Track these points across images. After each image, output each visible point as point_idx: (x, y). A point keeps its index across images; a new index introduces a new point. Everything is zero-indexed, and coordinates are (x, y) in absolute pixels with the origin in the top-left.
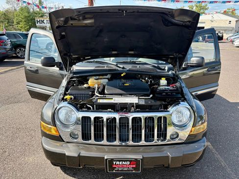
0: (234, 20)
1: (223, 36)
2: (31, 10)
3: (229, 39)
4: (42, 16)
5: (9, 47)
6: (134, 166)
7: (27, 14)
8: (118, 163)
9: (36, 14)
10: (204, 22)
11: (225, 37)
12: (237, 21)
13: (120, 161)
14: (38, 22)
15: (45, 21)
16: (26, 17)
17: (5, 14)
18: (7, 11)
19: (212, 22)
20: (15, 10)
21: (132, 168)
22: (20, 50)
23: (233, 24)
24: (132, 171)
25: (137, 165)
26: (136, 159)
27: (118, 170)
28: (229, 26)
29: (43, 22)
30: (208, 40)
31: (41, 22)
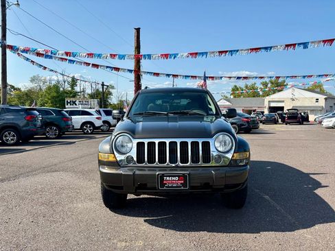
0: (322, 98)
1: (308, 117)
2: (61, 89)
3: (317, 120)
4: (74, 97)
5: (39, 123)
6: (182, 182)
7: (55, 94)
8: (168, 178)
9: (67, 93)
10: (283, 101)
11: (312, 118)
12: (326, 99)
13: (169, 176)
14: (68, 103)
15: (77, 103)
16: (53, 97)
17: (26, 94)
18: (30, 91)
19: (293, 100)
20: (41, 89)
21: (181, 184)
22: (51, 128)
23: (322, 103)
24: (180, 187)
25: (185, 181)
26: (184, 174)
27: (168, 187)
28: (317, 104)
29: (74, 103)
30: (289, 121)
31: (72, 103)
